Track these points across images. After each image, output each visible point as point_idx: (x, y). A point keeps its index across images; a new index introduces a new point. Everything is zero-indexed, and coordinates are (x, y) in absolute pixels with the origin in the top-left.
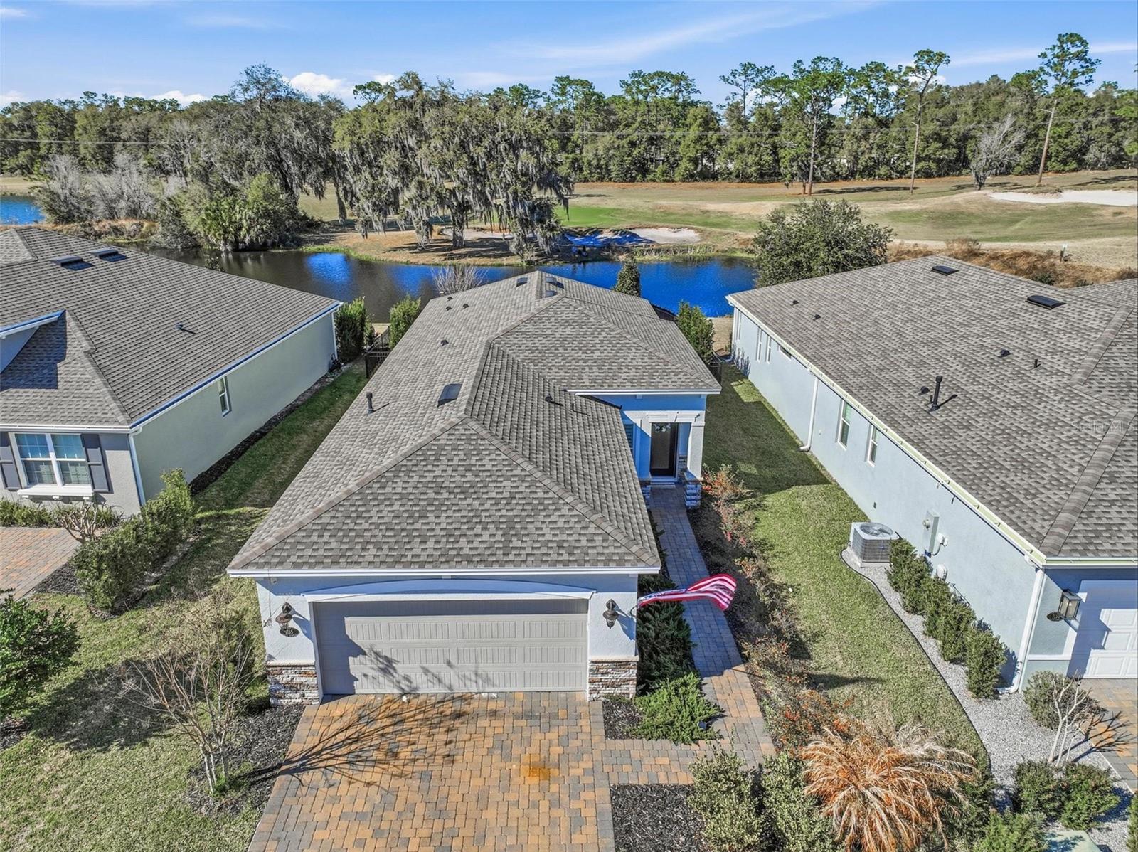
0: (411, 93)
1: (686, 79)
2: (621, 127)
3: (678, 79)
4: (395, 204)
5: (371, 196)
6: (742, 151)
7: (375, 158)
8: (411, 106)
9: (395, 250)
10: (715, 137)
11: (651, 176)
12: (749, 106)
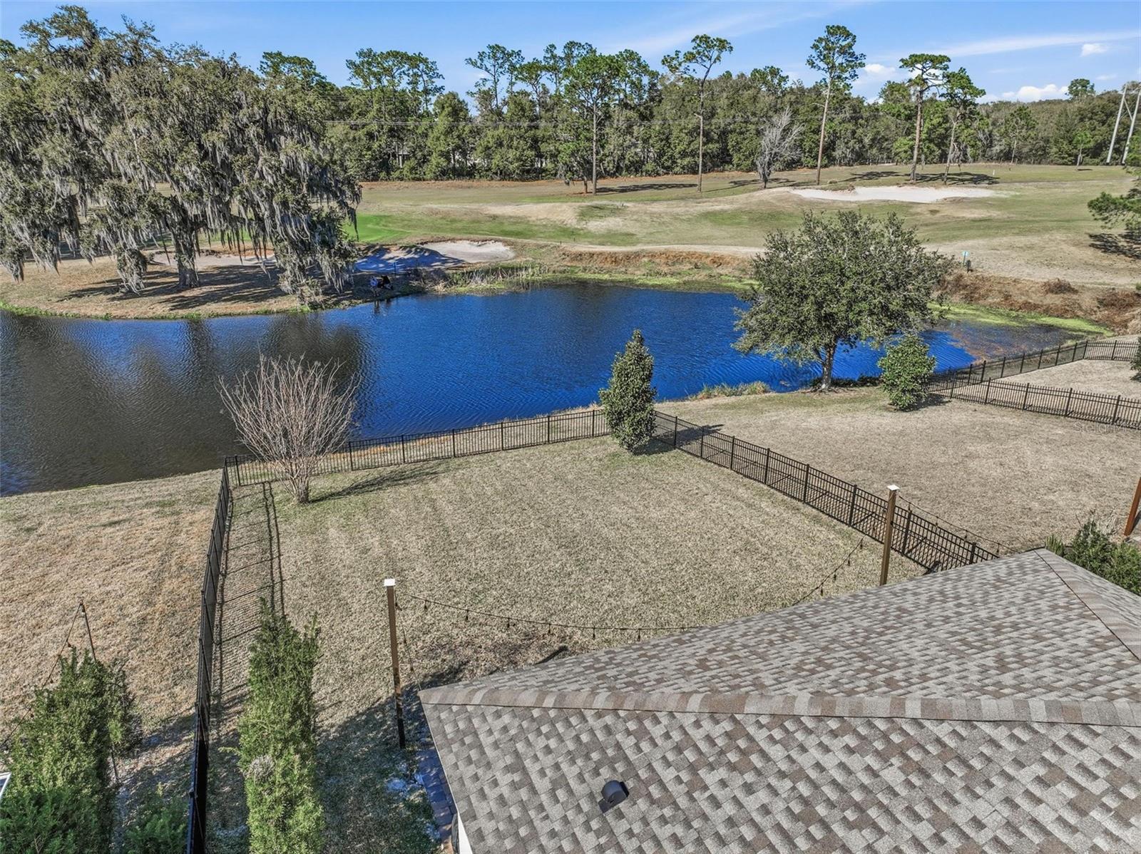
0: (78, 42)
1: (425, 61)
2: (354, 115)
3: (415, 61)
4: (73, 225)
5: (25, 212)
6: (501, 145)
7: (25, 149)
8: (81, 63)
9: (79, 294)
10: (467, 129)
11: (397, 174)
12: (502, 94)
